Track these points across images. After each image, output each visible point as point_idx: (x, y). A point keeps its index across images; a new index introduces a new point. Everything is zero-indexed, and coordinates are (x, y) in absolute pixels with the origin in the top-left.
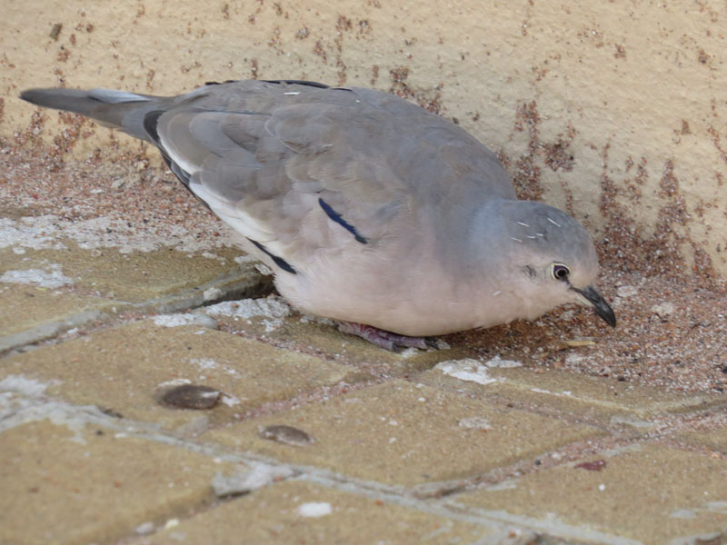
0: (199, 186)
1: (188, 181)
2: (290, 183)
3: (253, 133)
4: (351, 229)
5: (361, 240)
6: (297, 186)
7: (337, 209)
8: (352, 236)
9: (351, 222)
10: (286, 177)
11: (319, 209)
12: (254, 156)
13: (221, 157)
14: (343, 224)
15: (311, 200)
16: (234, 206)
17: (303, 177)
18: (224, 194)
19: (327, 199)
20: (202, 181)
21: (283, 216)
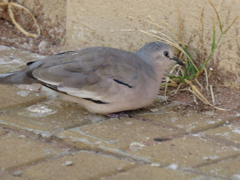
0: (63, 88)
1: (56, 88)
2: (101, 78)
3: (78, 67)
4: (127, 85)
5: (130, 87)
6: (103, 78)
7: (120, 80)
8: (127, 86)
9: (126, 83)
10: (98, 76)
11: (114, 82)
12: (83, 73)
13: (69, 77)
14: (124, 84)
15: (111, 80)
16: (80, 90)
17: (105, 75)
18: (76, 87)
19: (116, 78)
20: (63, 86)
21: (101, 88)
